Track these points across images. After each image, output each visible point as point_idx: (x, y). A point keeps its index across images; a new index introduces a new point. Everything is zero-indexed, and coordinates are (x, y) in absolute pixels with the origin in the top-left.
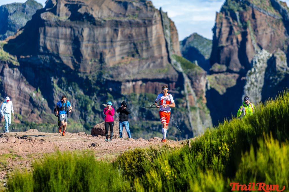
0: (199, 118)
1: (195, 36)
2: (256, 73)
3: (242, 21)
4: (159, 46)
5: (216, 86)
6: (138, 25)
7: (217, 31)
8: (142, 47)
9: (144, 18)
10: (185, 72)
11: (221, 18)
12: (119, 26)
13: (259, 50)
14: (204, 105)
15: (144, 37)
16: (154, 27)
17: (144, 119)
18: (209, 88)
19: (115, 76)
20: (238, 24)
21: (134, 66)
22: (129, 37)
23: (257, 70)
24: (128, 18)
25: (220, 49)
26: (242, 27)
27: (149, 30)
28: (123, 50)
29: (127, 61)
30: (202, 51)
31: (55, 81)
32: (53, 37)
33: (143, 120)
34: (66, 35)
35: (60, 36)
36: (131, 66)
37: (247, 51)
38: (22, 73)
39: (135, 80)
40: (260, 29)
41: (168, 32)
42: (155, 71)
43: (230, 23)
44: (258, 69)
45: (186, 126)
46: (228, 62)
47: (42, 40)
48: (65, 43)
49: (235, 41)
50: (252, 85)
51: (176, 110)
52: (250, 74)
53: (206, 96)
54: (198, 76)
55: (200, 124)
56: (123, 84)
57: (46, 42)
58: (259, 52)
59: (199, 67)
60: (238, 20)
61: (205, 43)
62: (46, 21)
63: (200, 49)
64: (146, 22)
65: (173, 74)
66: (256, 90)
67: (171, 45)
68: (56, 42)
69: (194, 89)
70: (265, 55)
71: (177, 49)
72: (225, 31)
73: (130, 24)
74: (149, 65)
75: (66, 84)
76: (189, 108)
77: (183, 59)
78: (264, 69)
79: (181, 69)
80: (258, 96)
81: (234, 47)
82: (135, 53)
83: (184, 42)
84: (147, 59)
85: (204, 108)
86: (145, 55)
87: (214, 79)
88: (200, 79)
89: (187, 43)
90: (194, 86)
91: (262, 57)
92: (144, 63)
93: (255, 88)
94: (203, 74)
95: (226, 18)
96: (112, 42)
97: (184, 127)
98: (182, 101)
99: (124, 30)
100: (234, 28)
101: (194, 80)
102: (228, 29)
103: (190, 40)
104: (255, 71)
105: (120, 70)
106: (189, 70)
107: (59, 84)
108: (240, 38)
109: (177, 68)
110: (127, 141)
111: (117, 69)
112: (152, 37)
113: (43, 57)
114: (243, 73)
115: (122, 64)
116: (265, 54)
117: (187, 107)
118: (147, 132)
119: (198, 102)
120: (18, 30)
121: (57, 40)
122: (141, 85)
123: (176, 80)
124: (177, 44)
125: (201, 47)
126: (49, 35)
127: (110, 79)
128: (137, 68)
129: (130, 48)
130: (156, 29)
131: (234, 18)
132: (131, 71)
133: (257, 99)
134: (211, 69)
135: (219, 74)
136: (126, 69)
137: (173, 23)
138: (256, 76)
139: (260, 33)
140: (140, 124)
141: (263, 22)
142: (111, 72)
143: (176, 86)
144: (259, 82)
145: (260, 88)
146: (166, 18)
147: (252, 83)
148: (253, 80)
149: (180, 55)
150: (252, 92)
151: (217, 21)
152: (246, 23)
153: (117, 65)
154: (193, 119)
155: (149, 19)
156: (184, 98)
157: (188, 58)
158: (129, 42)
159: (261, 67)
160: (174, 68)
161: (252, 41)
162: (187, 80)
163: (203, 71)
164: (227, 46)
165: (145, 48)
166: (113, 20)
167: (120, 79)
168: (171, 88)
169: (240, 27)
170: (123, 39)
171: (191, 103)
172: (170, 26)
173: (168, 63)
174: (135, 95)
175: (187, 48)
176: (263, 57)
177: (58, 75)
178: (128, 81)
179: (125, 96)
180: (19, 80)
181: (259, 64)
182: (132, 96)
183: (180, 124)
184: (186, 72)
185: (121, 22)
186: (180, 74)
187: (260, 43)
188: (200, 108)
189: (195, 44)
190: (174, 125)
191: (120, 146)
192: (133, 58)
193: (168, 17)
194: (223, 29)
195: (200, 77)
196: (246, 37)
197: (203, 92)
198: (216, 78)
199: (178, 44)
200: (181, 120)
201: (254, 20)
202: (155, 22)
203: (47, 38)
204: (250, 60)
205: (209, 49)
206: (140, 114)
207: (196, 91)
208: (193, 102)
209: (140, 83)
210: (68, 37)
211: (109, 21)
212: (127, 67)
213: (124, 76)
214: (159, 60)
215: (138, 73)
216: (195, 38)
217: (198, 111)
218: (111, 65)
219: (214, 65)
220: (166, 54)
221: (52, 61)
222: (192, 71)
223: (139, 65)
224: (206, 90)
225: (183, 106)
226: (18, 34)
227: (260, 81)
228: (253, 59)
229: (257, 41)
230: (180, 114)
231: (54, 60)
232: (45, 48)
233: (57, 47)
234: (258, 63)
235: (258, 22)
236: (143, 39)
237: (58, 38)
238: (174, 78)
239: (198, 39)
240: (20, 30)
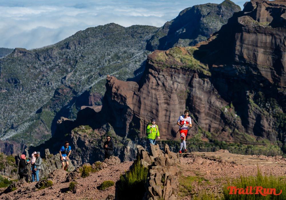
31: (251, 96)
32: (251, 45)
34: (266, 43)
35: (259, 45)
38: (213, 85)
47: (238, 48)
48: (265, 53)
57: (243, 50)
62: (244, 26)
68: (255, 51)
75: (264, 100)
107: (255, 99)
113: (239, 68)
120: (211, 35)
121: (256, 48)
126: (246, 42)
177: (255, 89)
180: (209, 93)
203: (245, 46)
210: (268, 45)
221: (248, 71)
226: (211, 40)
231: (251, 72)
232: (241, 57)
233: (255, 57)
237: (257, 46)
240: (214, 35)
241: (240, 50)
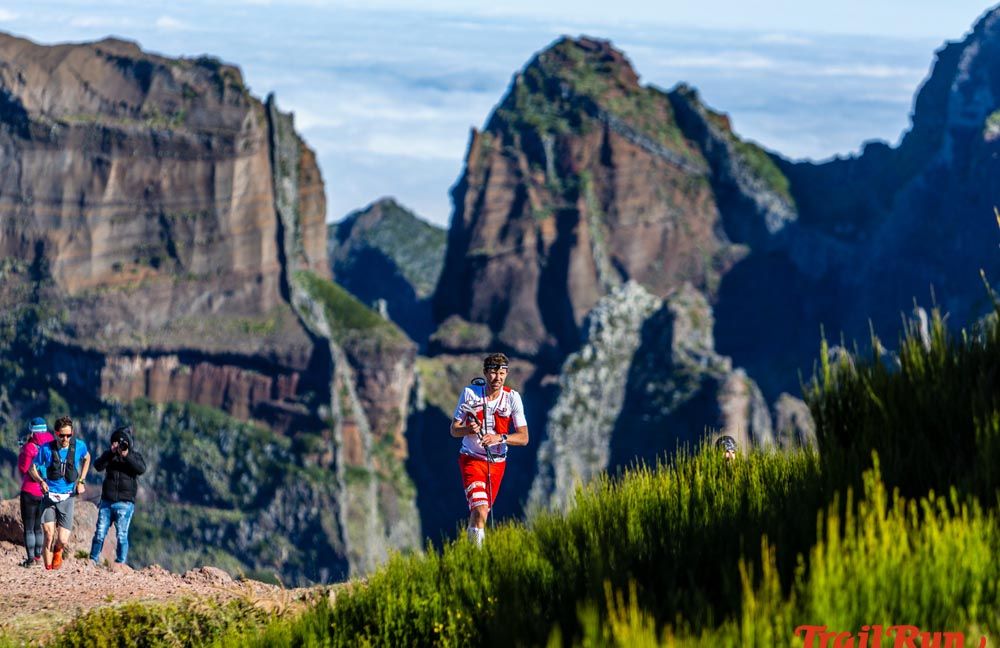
0: (374, 511)
1: (388, 208)
2: (596, 363)
3: (565, 169)
4: (253, 234)
5: (446, 398)
6: (183, 151)
7: (470, 197)
8: (190, 233)
9: (207, 129)
10: (337, 340)
11: (486, 153)
12: (115, 150)
13: (615, 281)
14: (398, 466)
15: (202, 198)
16: (240, 165)
17: (175, 496)
18: (421, 405)
19: (82, 331)
20: (547, 179)
21: (155, 301)
22: (147, 193)
23: (601, 355)
24: (149, 122)
25: (474, 264)
26: (560, 191)
27: (220, 171)
28: (120, 238)
29: (130, 281)
30: (409, 267)
33: (169, 501)
36: (145, 301)
37: (571, 281)
39: (156, 354)
40: (627, 206)
41: (288, 185)
42: (229, 324)
43: (519, 174)
44: (606, 352)
45: (324, 537)
46: (497, 315)
49: (530, 241)
50: (580, 409)
51: (295, 474)
52: (577, 366)
53: (407, 435)
54: (384, 355)
55: (378, 532)
56: (109, 361)
58: (615, 289)
59: (393, 326)
60: (550, 165)
61: (420, 240)
63: (399, 259)
64: (215, 143)
65: (292, 342)
66: (591, 429)
67: (296, 235)
69: (366, 404)
70: (636, 301)
71: (319, 252)
72: (498, 200)
73: (156, 145)
74: (210, 302)
76: (341, 472)
77: (338, 289)
78: (627, 352)
79: (323, 327)
80: (596, 451)
81: (526, 262)
82: (163, 253)
83: (344, 229)
84: (205, 279)
85: (395, 477)
86: (197, 262)
87: (443, 372)
88: (393, 369)
89: (355, 232)
90: (369, 394)
91: (623, 308)
92: (192, 293)
93: (588, 420)
94: (403, 351)
95: (505, 154)
96: (82, 203)
97: (315, 539)
98: (321, 443)
99: (131, 165)
100: (532, 193)
101: (367, 372)
102: (509, 196)
103: (367, 223)
104: (594, 356)
105: (104, 310)
106: (353, 333)
108: (550, 233)
109: (310, 322)
110: (104, 572)
111: (92, 306)
112: (229, 199)
114: (549, 361)
115: (113, 291)
116: (637, 298)
117: (333, 467)
118: (181, 547)
119: (374, 452)
122: (174, 373)
123: (304, 367)
124: (317, 234)
125: (405, 253)
127: (63, 339)
128: (165, 308)
129: (148, 234)
130: (246, 174)
131: (536, 156)
132: (142, 317)
133: (591, 459)
134: (433, 337)
135: (463, 358)
136: (124, 309)
137: (313, 154)
138: (596, 376)
139: (625, 220)
140: (159, 516)
141: (640, 180)
142: (68, 316)
143: (301, 389)
144: (604, 402)
145: (607, 421)
146: (287, 137)
147: (579, 401)
148: (585, 390)
149: (325, 274)
150: (577, 435)
151: (473, 163)
152: (577, 177)
153: (92, 293)
154: (352, 514)
155: (227, 132)
156: (326, 433)
157: (352, 290)
158: (147, 210)
159: (619, 345)
160: (301, 322)
161: (592, 245)
162: (343, 370)
163: (405, 343)
164: (500, 257)
165: (199, 238)
166: (92, 125)
167: (101, 344)
168: (282, 393)
169: (554, 194)
170: (124, 198)
171: (351, 454)
172: (299, 167)
173: (281, 301)
174: (150, 407)
175: (353, 253)
176: (630, 311)
178: (129, 354)
179: (112, 409)
181: (612, 333)
182: (139, 409)
183: (303, 526)
184: (342, 340)
185: (121, 135)
186: (321, 345)
187: (621, 257)
188: (380, 476)
189: (383, 241)
190: (280, 527)
191: (77, 587)
192: (153, 272)
193: (293, 133)
194: (492, 194)
195: (393, 363)
196: (575, 230)
197: (398, 418)
198: (450, 370)
199: (324, 231)
200: (307, 514)
201: (608, 170)
202: (247, 145)
204: (579, 315)
205: (433, 263)
206: (161, 479)
207: (373, 413)
208: (358, 449)
209: (171, 363)
211: (78, 127)
212: (131, 302)
213: (116, 335)
214: (249, 287)
215: (167, 327)
216: (384, 217)
217: (374, 485)
218: (73, 290)
219: (445, 324)
220: (277, 267)
222: (365, 338)
223: (175, 299)
224: (411, 410)
225: (320, 464)
227: (612, 395)
228: (591, 312)
229: (612, 249)
230: (306, 493)
234: (607, 329)
235: (622, 180)
236: (195, 202)
238: (296, 356)
239: (398, 220)
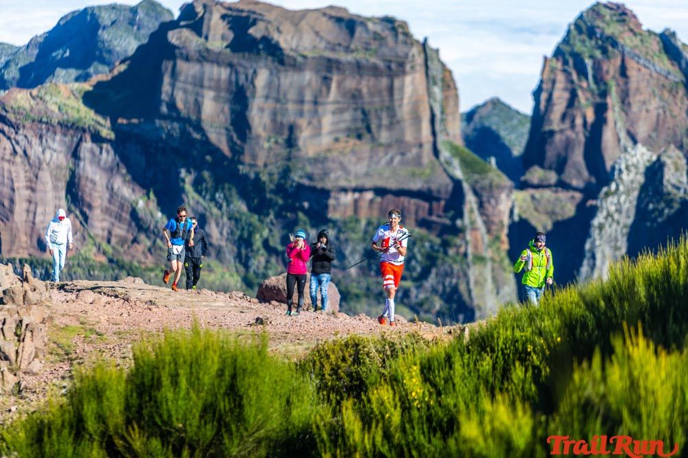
0: (490, 280)
1: (496, 104)
2: (619, 192)
3: (599, 79)
4: (417, 119)
5: (531, 214)
6: (375, 71)
7: (544, 96)
8: (380, 119)
9: (388, 58)
10: (467, 181)
11: (553, 70)
12: (335, 71)
13: (629, 144)
14: (504, 254)
15: (386, 98)
16: (408, 79)
17: (373, 273)
18: (516, 218)
19: (317, 177)
20: (588, 84)
21: (359, 160)
22: (354, 97)
23: (621, 188)
24: (354, 55)
25: (546, 135)
26: (596, 92)
27: (397, 83)
28: (338, 123)
29: (344, 148)
30: (508, 137)
31: (187, 178)
32: (191, 84)
33: (370, 275)
34: (219, 81)
35: (206, 83)
36: (354, 159)
37: (604, 144)
38: (119, 156)
39: (360, 190)
40: (635, 100)
41: (437, 90)
42: (404, 172)
43: (572, 82)
44: (624, 187)
45: (460, 297)
46: (560, 165)
47: (166, 88)
48: (216, 99)
49: (579, 121)
50: (610, 219)
51: (443, 259)
52: (607, 194)
53: (509, 236)
54: (494, 189)
55: (492, 292)
56: (333, 194)
57: (175, 92)
58: (629, 149)
59: (499, 172)
60: (590, 77)
61: (515, 122)
62: (178, 48)
63: (503, 133)
64: (393, 66)
65: (441, 183)
66: (616, 231)
67: (442, 120)
68: (197, 94)
69: (485, 218)
70: (642, 156)
71: (455, 130)
72: (560, 98)
73: (359, 67)
74: (392, 160)
75: (212, 187)
76: (470, 257)
77: (467, 151)
78: (637, 186)
79: (458, 173)
80: (619, 244)
81: (577, 134)
82: (364, 132)
83: (469, 116)
84: (389, 146)
85: (502, 261)
86: (384, 136)
87: (529, 199)
88: (499, 197)
89: (476, 117)
90: (486, 212)
91: (635, 160)
92: (381, 154)
93: (614, 226)
94: (505, 187)
95: (564, 71)
96: (316, 103)
97: (455, 297)
98: (458, 241)
99: (344, 80)
100: (580, 93)
101: (485, 199)
102: (566, 95)
103: (483, 112)
104: (617, 188)
105: (330, 165)
106: (476, 176)
107: (197, 184)
108: (591, 117)
109: (450, 170)
110: (332, 318)
111: (322, 162)
112: (402, 99)
113: (166, 125)
114: (590, 192)
115: (335, 154)
116: (643, 154)
117: (465, 255)
118: (376, 302)
119: (489, 246)
120: (117, 63)
121: (200, 90)
122: (371, 201)
123: (447, 196)
124: (454, 119)
125: (506, 129)
126: (182, 78)
127: (306, 182)
128: (365, 163)
129: (354, 120)
130: (412, 84)
131: (582, 72)
132: (352, 168)
133: (616, 248)
134: (523, 178)
135: (540, 190)
136: (341, 164)
137: (450, 72)
138: (619, 200)
139: (635, 108)
140: (364, 285)
141: (643, 85)
142: (309, 169)
143: (446, 210)
144: (624, 214)
145: (625, 226)
146: (436, 62)
147: (609, 215)
148: (613, 208)
149: (459, 143)
150: (608, 234)
151: (545, 77)
152: (606, 84)
153: (323, 155)
154: (477, 283)
155: (401, 60)
156: (461, 235)
157: (476, 151)
158: (354, 106)
159: (632, 182)
160: (445, 171)
161: (615, 123)
162: (470, 199)
163: (506, 181)
164: (562, 131)
165: (385, 122)
166: (321, 58)
167: (328, 185)
168: (435, 212)
169: (593, 93)
170: (340, 99)
171: (476, 247)
172: (443, 80)
173: (433, 158)
174: (357, 221)
175: (475, 130)
176: (638, 162)
177: (196, 165)
178: (345, 190)
179: (334, 223)
180: (111, 171)
181: (628, 175)
182: (351, 222)
183: (448, 290)
184: (470, 181)
185: (338, 62)
186: (457, 184)
187: (632, 130)
188: (493, 260)
189: (493, 123)
190: (434, 291)
191: (317, 327)
192: (358, 142)
193: (439, 60)
194: (556, 94)
195: (500, 194)
196: (604, 115)
197: (503, 226)
198: (533, 197)
199: (458, 117)
200: (450, 283)
201: (624, 80)
202: (413, 68)
203: (179, 85)
204: (608, 165)
205: (522, 135)
206: (365, 263)
207: (488, 224)
208: (480, 245)
209: (369, 195)
210: (223, 85)
211: (313, 58)
212: (346, 160)
213: (337, 179)
214: (415, 151)
215: (367, 175)
216: (494, 109)
217: (489, 265)
218: (311, 153)
219: (530, 170)
220: (431, 139)
221: (184, 132)
222: (483, 179)
223: (371, 157)
224: (511, 221)
225: (458, 253)
226: (116, 72)
227: (628, 211)
228: (615, 162)
229: (628, 125)
230: (449, 270)
231: (189, 134)
232: (172, 105)
233: (198, 106)
234: (625, 172)
235: (633, 85)
236: (382, 101)
237: (202, 86)
238: (443, 191)
239: (502, 111)
240: (122, 62)
241: (170, 92)
